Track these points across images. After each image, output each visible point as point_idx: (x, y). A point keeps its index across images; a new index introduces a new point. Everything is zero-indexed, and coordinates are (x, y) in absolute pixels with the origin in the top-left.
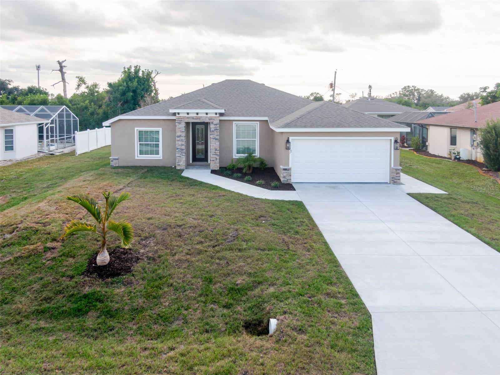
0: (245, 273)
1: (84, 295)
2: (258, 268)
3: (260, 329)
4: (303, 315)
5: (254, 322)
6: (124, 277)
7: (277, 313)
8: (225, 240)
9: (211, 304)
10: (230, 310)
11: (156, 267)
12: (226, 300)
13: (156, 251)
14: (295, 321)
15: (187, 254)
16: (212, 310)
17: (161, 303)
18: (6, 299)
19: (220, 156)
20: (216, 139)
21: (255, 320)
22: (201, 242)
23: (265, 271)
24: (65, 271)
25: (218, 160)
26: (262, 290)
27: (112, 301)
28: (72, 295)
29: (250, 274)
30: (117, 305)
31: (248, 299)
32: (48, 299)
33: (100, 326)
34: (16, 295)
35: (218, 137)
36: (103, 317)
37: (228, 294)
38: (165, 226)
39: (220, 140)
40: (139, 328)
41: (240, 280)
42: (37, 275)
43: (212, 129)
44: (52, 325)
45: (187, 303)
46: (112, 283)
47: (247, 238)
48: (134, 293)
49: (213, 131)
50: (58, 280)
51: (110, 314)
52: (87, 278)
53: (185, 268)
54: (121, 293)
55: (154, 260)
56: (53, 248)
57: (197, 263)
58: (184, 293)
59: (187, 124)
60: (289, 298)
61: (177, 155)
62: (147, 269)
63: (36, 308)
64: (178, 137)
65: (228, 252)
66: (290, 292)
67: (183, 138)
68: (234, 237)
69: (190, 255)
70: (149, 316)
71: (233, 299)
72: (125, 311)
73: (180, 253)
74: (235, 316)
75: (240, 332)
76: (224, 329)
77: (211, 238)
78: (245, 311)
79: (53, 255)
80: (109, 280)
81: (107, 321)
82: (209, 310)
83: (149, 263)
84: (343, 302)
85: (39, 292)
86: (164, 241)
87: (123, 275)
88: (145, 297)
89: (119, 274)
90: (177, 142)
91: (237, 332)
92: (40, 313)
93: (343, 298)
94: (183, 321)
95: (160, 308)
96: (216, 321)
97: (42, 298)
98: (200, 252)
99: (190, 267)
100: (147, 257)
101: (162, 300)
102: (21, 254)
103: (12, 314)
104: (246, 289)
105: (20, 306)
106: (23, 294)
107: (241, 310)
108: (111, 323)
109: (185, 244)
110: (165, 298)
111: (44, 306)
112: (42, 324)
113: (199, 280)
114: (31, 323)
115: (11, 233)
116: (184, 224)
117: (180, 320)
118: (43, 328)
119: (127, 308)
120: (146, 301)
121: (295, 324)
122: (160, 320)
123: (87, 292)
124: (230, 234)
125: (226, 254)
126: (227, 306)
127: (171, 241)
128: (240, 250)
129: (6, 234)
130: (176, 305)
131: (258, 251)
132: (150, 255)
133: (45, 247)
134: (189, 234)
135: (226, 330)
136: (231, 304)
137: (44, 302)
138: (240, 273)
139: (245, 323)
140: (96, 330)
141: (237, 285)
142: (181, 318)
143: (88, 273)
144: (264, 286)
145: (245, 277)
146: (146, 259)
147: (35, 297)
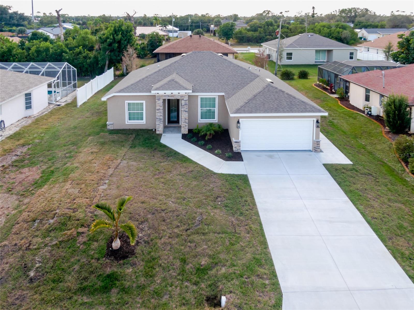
0: (207, 255)
1: (107, 275)
2: (215, 251)
3: (215, 302)
4: (241, 294)
5: (212, 297)
6: (131, 259)
7: (226, 292)
8: (193, 224)
9: (186, 282)
10: (197, 287)
11: (150, 250)
12: (195, 279)
13: (149, 235)
14: (236, 299)
15: (169, 237)
16: (187, 287)
17: (155, 281)
18: (60, 278)
19: (189, 123)
20: (186, 111)
21: (213, 295)
22: (178, 227)
23: (219, 253)
24: (93, 254)
25: (187, 127)
26: (217, 271)
27: (125, 280)
28: (100, 275)
29: (210, 256)
30: (128, 283)
31: (208, 277)
32: (86, 279)
33: (120, 300)
34: (65, 275)
35: (187, 110)
36: (121, 293)
37: (196, 273)
38: (153, 211)
39: (189, 112)
40: (143, 302)
41: (204, 261)
42: (76, 258)
43: (183, 104)
44: (91, 300)
45: (171, 281)
46: (124, 264)
47: (208, 221)
48: (138, 273)
49: (183, 106)
50: (90, 262)
51: (124, 290)
52: (107, 261)
53: (168, 250)
54: (130, 274)
55: (149, 243)
56: (83, 233)
57: (176, 246)
58: (169, 273)
59: (164, 100)
60: (233, 279)
61: (157, 123)
62: (144, 252)
63: (80, 286)
64: (158, 110)
65: (196, 236)
66: (235, 273)
67: (162, 111)
68: (200, 221)
69: (171, 238)
70: (149, 292)
71: (200, 278)
72: (134, 288)
73: (165, 236)
74: (201, 292)
75: (203, 305)
76: (194, 303)
77: (184, 223)
78: (206, 288)
79: (83, 240)
80: (122, 262)
81: (124, 296)
82: (184, 287)
83: (145, 246)
84: (267, 282)
85: (80, 272)
86: (154, 225)
87: (130, 258)
88: (145, 276)
89: (127, 257)
90: (157, 114)
91: (202, 305)
92: (82, 290)
93: (267, 279)
94: (169, 296)
95: (154, 285)
96: (189, 296)
97: (82, 278)
98: (178, 236)
99: (172, 249)
100: (144, 241)
101: (155, 279)
102: (63, 239)
103: (66, 291)
104: (208, 269)
105: (70, 284)
106: (70, 273)
107: (204, 287)
108: (126, 298)
109: (168, 228)
110: (157, 276)
111: (84, 285)
112: (85, 299)
113: (178, 260)
114: (78, 298)
115: (53, 219)
116: (166, 209)
117: (167, 295)
118: (86, 303)
119: (134, 285)
120: (146, 279)
121: (236, 302)
122: (155, 295)
123: (109, 272)
124: (197, 219)
125: (195, 238)
126: (196, 284)
127: (159, 226)
128: (204, 234)
129: (50, 220)
130: (164, 283)
131: (215, 235)
132: (145, 238)
133: (78, 232)
134: (170, 218)
135: (195, 303)
136: (198, 282)
137: (83, 281)
138: (204, 255)
139: (207, 298)
140: (117, 304)
141: (202, 266)
142: (168, 294)
143: (108, 256)
144: (218, 267)
145: (207, 258)
146: (143, 243)
147: (78, 277)
